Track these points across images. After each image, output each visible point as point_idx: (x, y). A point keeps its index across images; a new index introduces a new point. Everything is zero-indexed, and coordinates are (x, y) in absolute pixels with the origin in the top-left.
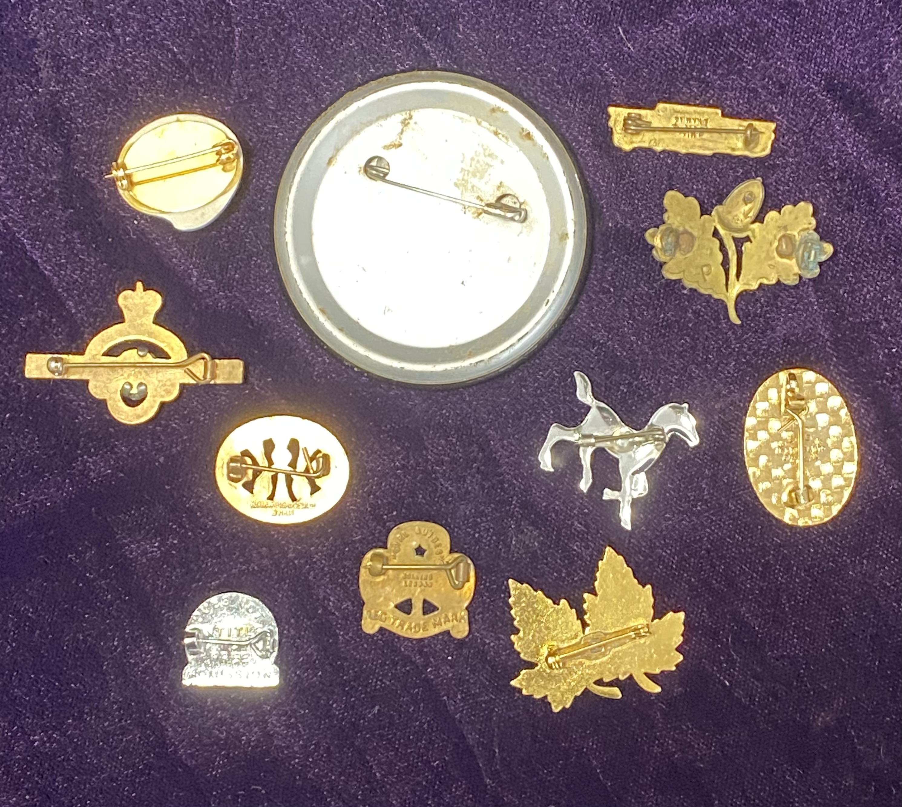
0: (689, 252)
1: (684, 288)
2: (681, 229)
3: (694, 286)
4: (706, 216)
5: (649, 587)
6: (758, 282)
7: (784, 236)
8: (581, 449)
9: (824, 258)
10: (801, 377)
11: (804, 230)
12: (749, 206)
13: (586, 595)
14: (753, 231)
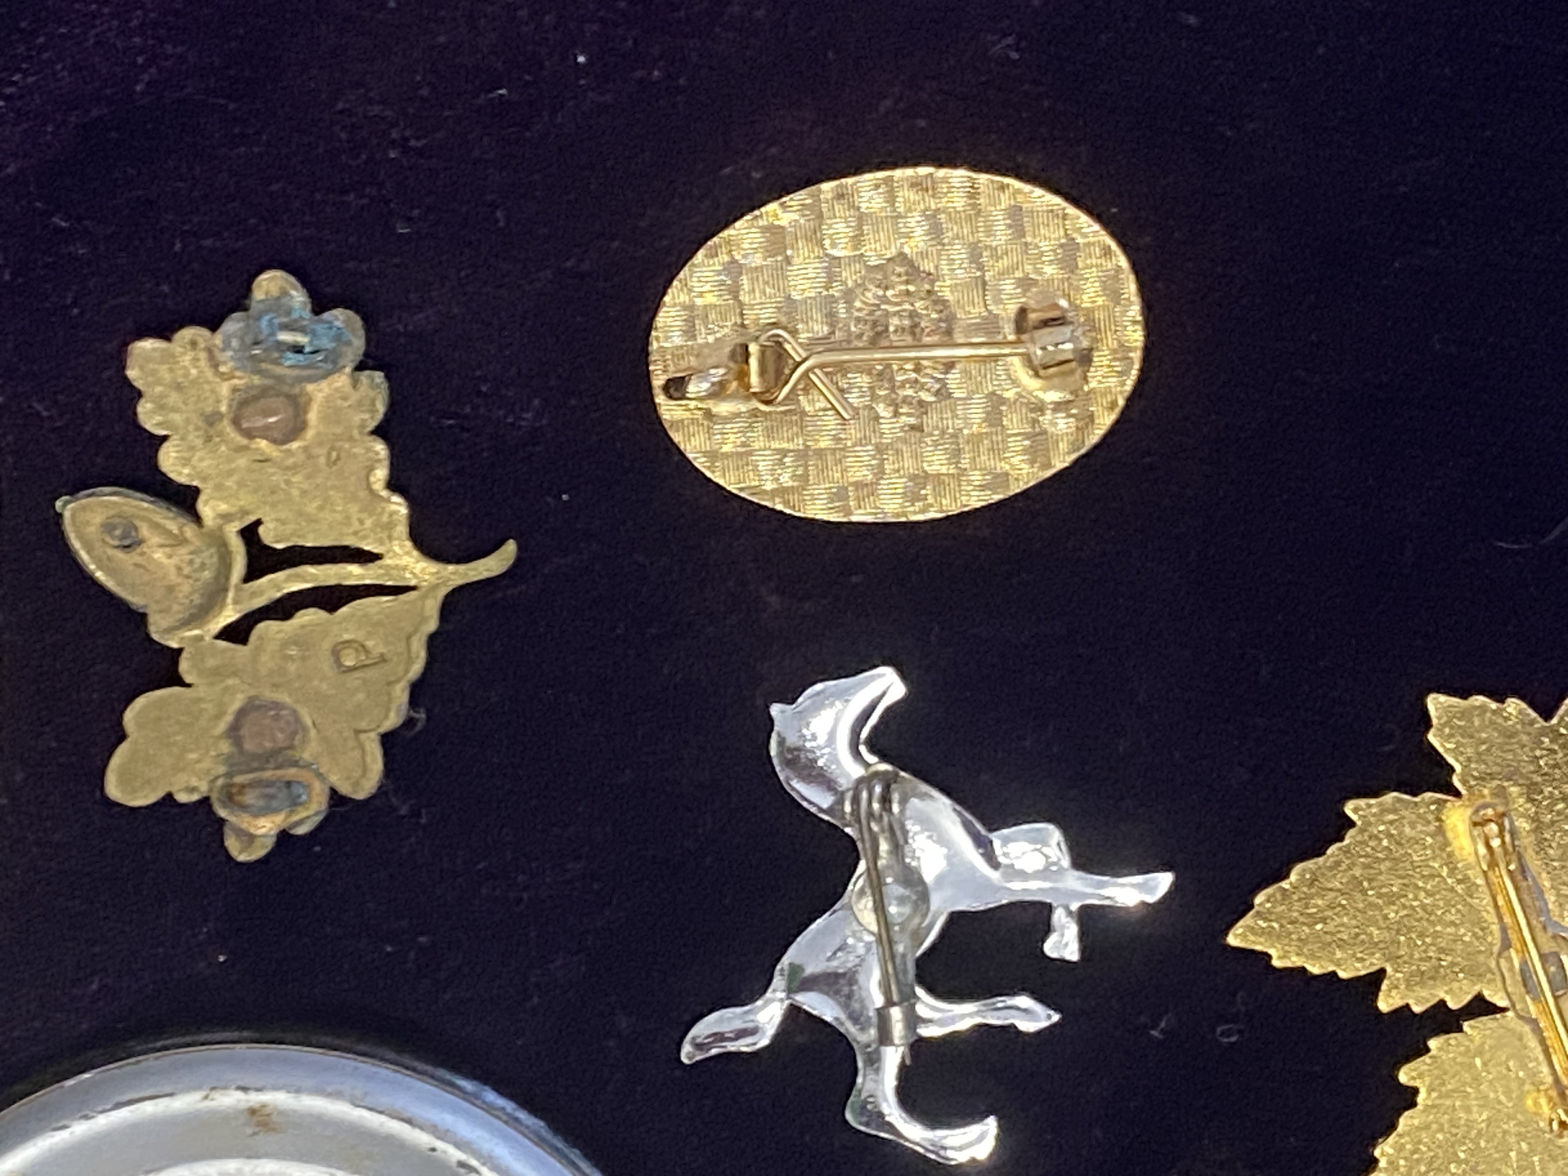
0: (298, 720)
1: (409, 723)
2: (225, 747)
3: (401, 694)
4: (184, 666)
5: (1349, 808)
6: (385, 493)
7: (236, 422)
8: (926, 1032)
9: (299, 297)
10: (678, 353)
11: (215, 365)
12: (145, 531)
13: (1384, 1005)
14: (227, 517)
